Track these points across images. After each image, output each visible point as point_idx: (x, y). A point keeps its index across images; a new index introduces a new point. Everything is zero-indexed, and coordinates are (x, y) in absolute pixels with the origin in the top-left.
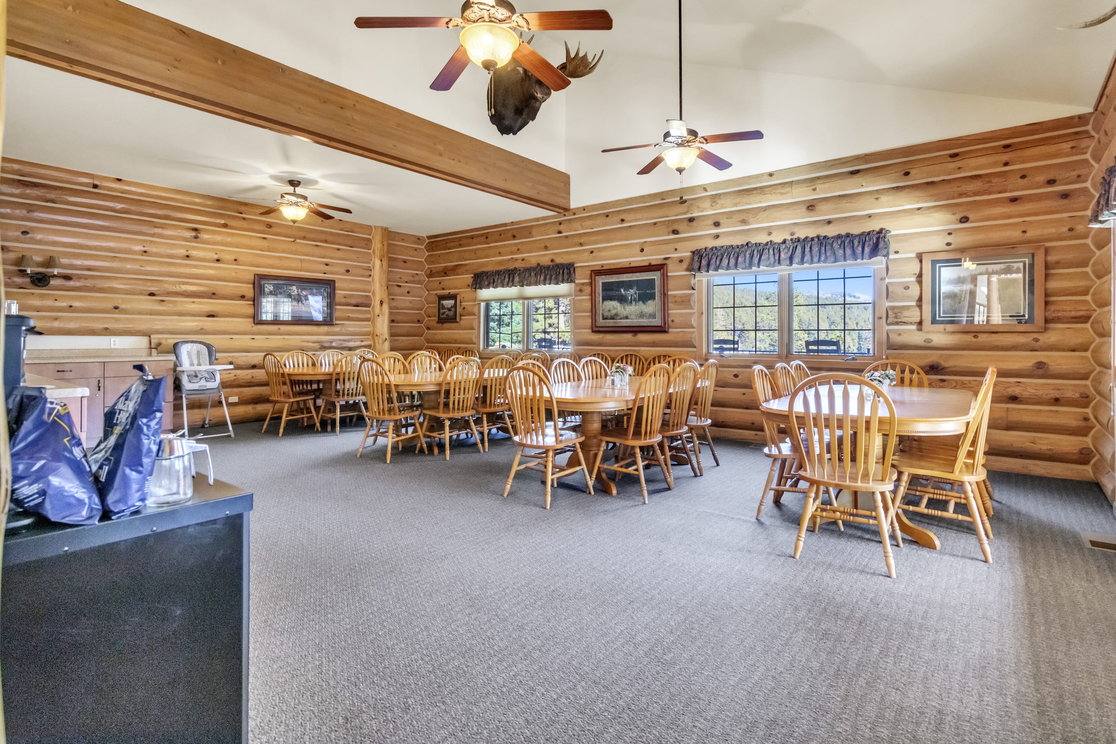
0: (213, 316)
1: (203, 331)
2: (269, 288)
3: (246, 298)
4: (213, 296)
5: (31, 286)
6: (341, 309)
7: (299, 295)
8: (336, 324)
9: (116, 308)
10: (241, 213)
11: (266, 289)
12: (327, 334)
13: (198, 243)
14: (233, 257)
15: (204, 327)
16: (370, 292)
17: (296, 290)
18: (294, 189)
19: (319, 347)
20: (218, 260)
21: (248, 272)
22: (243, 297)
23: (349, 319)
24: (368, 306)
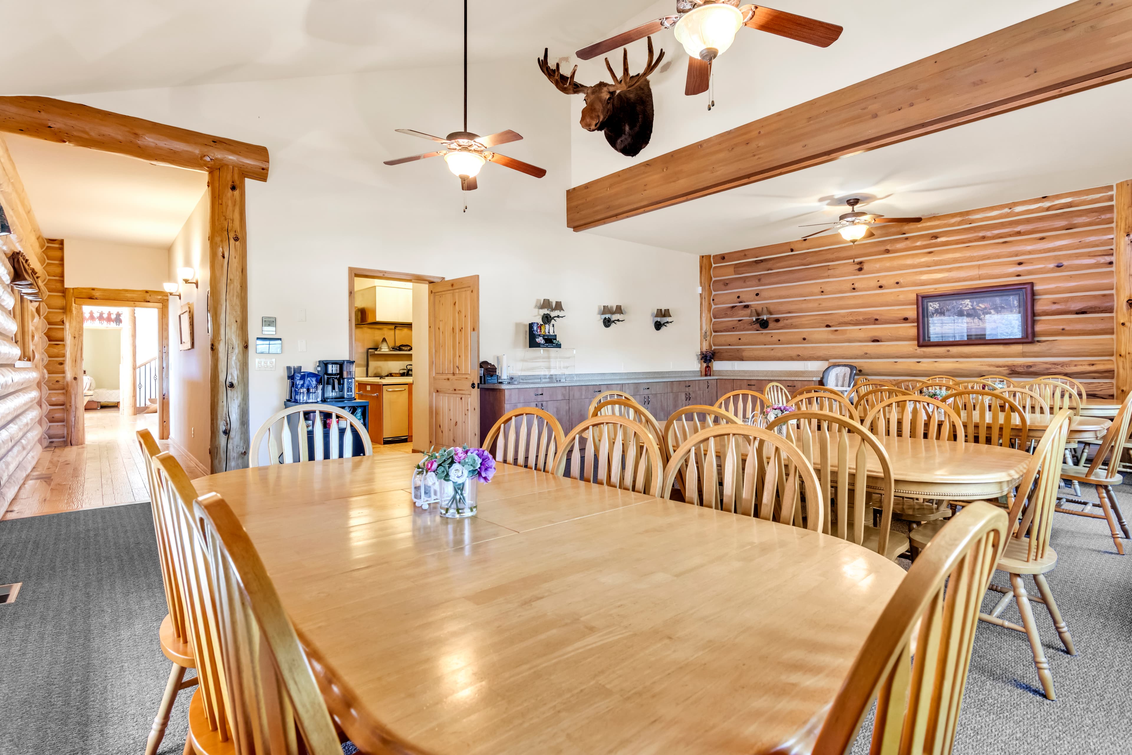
0: (878, 341)
1: (867, 355)
2: (933, 306)
3: (909, 321)
4: (876, 322)
5: (761, 329)
6: (1048, 320)
7: (974, 309)
8: (1038, 341)
9: (804, 339)
10: (904, 234)
11: (930, 308)
12: (1024, 355)
13: (864, 274)
14: (894, 281)
15: (868, 352)
16: (1112, 289)
17: (970, 304)
18: (853, 209)
19: (1008, 372)
20: (881, 287)
21: (910, 294)
22: (906, 319)
23: (1063, 332)
24: (1110, 310)
